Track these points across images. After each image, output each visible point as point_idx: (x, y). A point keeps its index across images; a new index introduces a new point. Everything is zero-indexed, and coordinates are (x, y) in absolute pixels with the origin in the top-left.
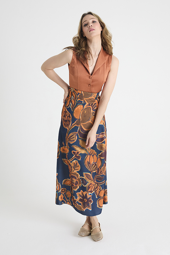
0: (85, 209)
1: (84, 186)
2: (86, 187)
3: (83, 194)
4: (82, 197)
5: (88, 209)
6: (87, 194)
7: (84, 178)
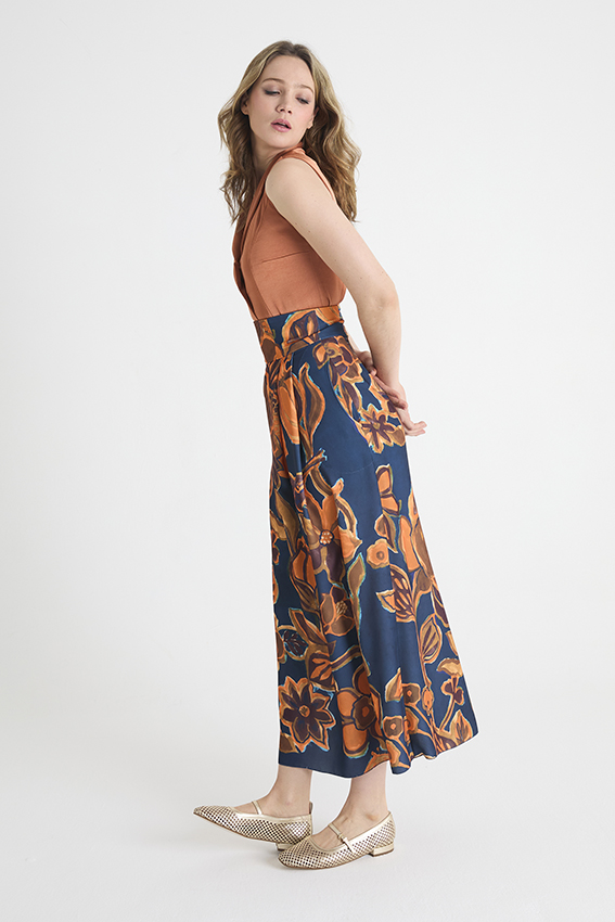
0: (307, 743)
1: (295, 658)
2: (303, 661)
3: (293, 690)
4: (291, 703)
5: (316, 742)
6: (308, 686)
7: (294, 629)
